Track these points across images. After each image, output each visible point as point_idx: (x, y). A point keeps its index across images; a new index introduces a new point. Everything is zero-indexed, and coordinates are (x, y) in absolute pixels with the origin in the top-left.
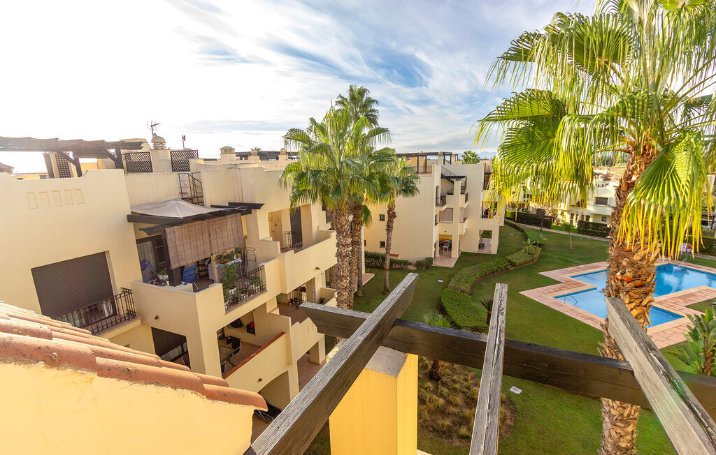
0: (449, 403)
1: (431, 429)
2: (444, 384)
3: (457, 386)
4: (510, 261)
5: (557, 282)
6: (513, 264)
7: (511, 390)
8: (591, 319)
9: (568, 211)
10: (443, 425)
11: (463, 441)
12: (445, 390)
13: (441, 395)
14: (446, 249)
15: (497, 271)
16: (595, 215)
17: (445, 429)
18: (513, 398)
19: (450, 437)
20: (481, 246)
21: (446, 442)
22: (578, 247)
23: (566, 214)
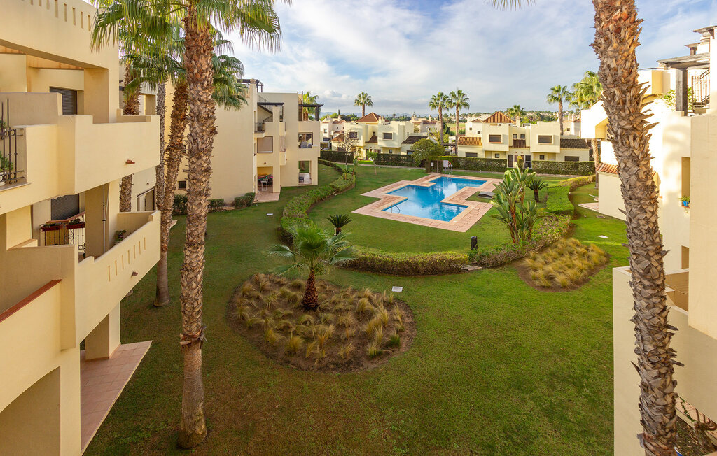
0: (341, 327)
1: (332, 366)
2: (323, 310)
3: (341, 306)
4: (333, 187)
5: (379, 199)
6: (337, 190)
7: (393, 290)
8: (416, 220)
9: (364, 147)
10: (345, 354)
11: (376, 361)
12: (330, 316)
13: (327, 323)
14: (265, 184)
15: (325, 198)
16: (384, 148)
17: (349, 358)
18: (399, 297)
19: (359, 364)
20: (301, 179)
21: (359, 373)
22: (380, 173)
23: (362, 150)
